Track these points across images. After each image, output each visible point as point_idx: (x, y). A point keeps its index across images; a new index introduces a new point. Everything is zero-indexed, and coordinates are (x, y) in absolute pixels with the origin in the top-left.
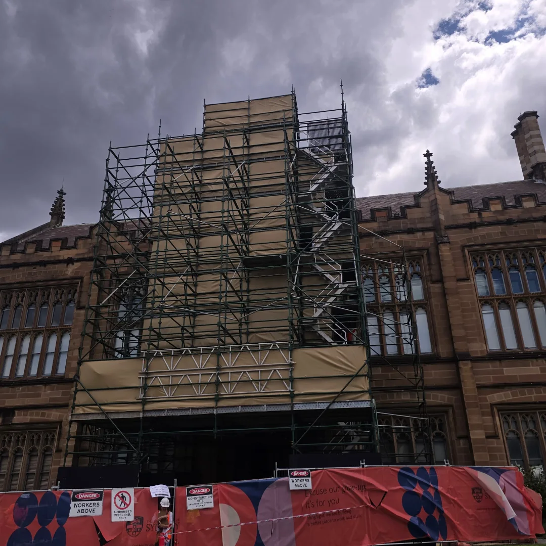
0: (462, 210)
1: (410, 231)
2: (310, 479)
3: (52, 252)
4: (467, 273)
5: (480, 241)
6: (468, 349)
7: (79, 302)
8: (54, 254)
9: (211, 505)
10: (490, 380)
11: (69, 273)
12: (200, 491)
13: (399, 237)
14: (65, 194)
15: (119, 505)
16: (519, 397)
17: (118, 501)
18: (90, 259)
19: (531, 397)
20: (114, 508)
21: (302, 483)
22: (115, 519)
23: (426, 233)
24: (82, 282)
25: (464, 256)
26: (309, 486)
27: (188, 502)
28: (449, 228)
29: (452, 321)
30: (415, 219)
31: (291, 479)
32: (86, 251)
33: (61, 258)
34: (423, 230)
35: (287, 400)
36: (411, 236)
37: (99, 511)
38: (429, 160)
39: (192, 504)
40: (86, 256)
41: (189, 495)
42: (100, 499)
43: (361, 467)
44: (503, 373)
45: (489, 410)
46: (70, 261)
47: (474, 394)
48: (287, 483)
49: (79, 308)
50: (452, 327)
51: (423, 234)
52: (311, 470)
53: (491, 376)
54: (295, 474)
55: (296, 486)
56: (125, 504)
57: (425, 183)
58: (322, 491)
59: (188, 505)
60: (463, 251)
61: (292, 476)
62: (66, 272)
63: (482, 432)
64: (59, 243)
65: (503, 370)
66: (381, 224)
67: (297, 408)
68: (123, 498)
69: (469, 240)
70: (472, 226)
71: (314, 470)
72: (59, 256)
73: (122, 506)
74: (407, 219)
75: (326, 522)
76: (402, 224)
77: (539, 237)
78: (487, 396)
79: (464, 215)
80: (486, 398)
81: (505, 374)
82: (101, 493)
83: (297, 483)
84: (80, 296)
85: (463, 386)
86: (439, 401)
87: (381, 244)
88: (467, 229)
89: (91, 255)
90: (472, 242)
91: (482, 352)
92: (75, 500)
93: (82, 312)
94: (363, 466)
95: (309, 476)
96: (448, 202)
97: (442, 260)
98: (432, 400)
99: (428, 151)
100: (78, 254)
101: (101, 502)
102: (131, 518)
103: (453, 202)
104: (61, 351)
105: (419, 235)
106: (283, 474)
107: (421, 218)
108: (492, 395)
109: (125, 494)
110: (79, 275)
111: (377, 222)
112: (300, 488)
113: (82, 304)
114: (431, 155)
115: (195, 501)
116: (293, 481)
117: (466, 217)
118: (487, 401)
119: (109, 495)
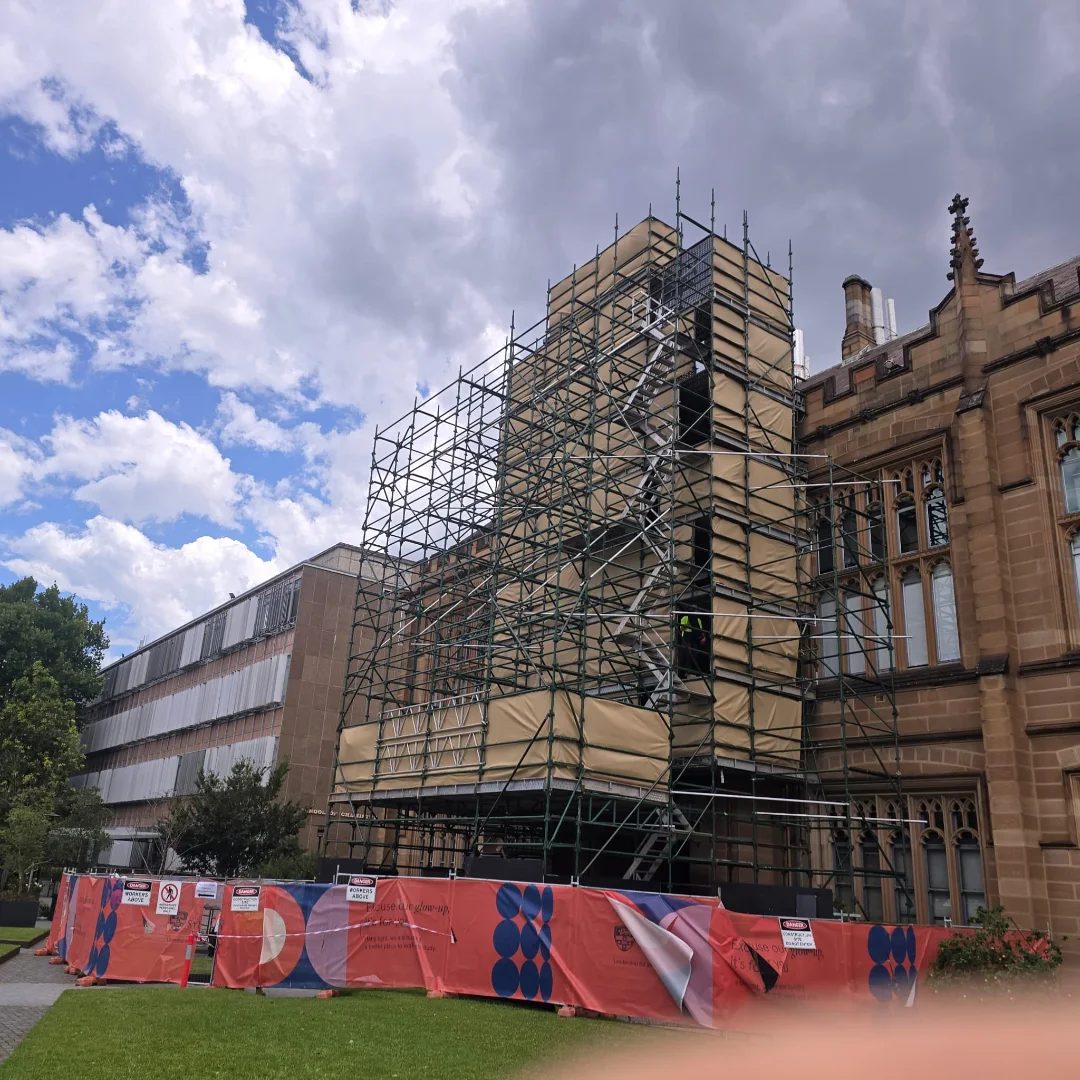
0: (1025, 314)
1: (915, 398)
4: (1029, 465)
5: (1061, 382)
6: (1010, 648)
9: (256, 909)
10: (1067, 713)
12: (247, 892)
13: (895, 417)
15: (165, 897)
17: (166, 894)
20: (160, 901)
22: (159, 911)
23: (947, 393)
25: (1025, 427)
26: (371, 898)
27: (233, 903)
28: (991, 368)
29: (977, 586)
30: (927, 367)
31: (349, 887)
34: (940, 388)
35: (475, 778)
36: (918, 407)
37: (146, 902)
38: (960, 217)
39: (237, 904)
41: (235, 895)
42: (148, 890)
43: (448, 879)
45: (1060, 784)
47: (1006, 750)
48: (345, 891)
51: (942, 399)
52: (379, 878)
53: (1069, 704)
54: (356, 881)
56: (171, 897)
57: (950, 277)
59: (232, 904)
60: (1022, 414)
61: (352, 884)
63: (1018, 833)
66: (864, 397)
67: (485, 789)
68: (170, 891)
69: (1038, 384)
70: (1045, 347)
73: (169, 899)
74: (912, 371)
75: (388, 946)
76: (901, 386)
78: (1057, 752)
79: (1029, 325)
80: (1054, 757)
82: (150, 884)
85: (984, 733)
86: (957, 766)
87: (863, 439)
88: (1034, 359)
90: (1045, 387)
91: (1051, 649)
92: (127, 888)
95: (373, 885)
96: (996, 305)
97: (964, 451)
98: (943, 763)
99: (957, 198)
101: (149, 893)
102: (174, 912)
103: (1007, 302)
105: (932, 401)
106: (343, 880)
107: (939, 361)
109: (172, 888)
111: (856, 394)
112: (359, 900)
114: (964, 204)
115: (240, 903)
117: (1035, 329)
118: (1057, 764)
119: (158, 885)
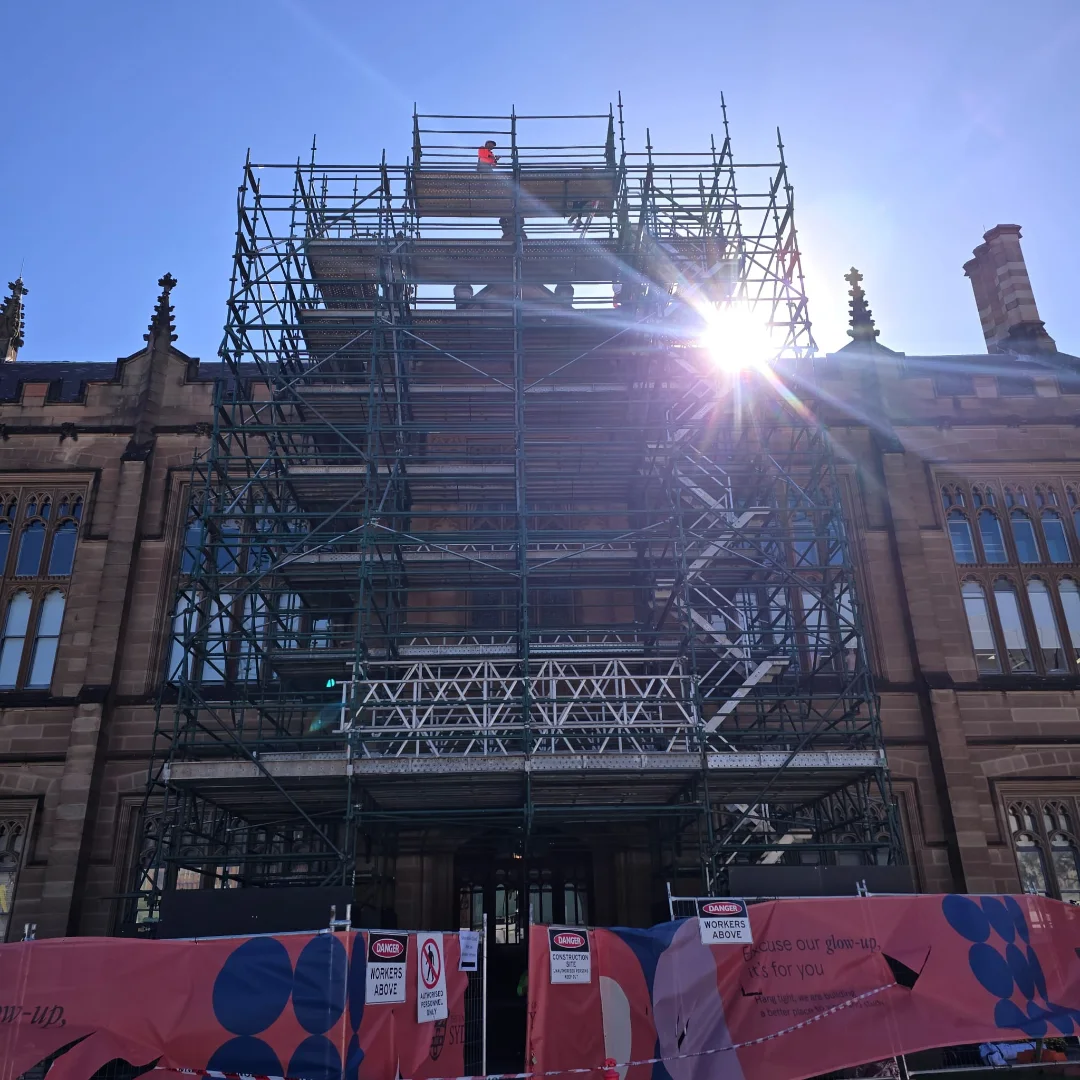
2: (746, 920)
3: (23, 407)
4: (935, 515)
6: (946, 667)
7: (90, 525)
8: (28, 413)
10: (987, 730)
11: (66, 459)
14: (25, 292)
16: (1043, 766)
18: (119, 430)
19: (1064, 767)
21: (729, 930)
23: (854, 432)
24: (97, 480)
25: (929, 482)
26: (746, 937)
28: (899, 423)
29: (913, 607)
31: (703, 921)
32: (108, 411)
33: (47, 423)
38: (857, 288)
40: (107, 423)
41: (554, 947)
43: (858, 898)
44: (1011, 719)
45: (986, 791)
46: (69, 430)
47: (961, 757)
49: (89, 537)
50: (914, 622)
51: (849, 434)
52: (748, 903)
53: (989, 722)
54: (712, 908)
55: (715, 936)
58: (782, 944)
60: (927, 472)
61: (704, 915)
62: (58, 456)
63: (980, 834)
64: (42, 388)
65: (1009, 711)
71: (754, 902)
72: (41, 418)
77: (1069, 454)
78: (982, 764)
79: (926, 401)
80: (979, 766)
81: (1015, 720)
83: (717, 930)
84: (91, 513)
85: (940, 741)
89: (119, 422)
91: (968, 673)
93: (99, 547)
94: (863, 894)
95: (742, 914)
99: (853, 269)
100: (86, 419)
104: (41, 633)
106: (685, 910)
108: (991, 761)
110: (93, 464)
112: (725, 941)
113: (95, 531)
114: (860, 278)
116: (708, 925)
117: (933, 405)
118: (982, 774)
